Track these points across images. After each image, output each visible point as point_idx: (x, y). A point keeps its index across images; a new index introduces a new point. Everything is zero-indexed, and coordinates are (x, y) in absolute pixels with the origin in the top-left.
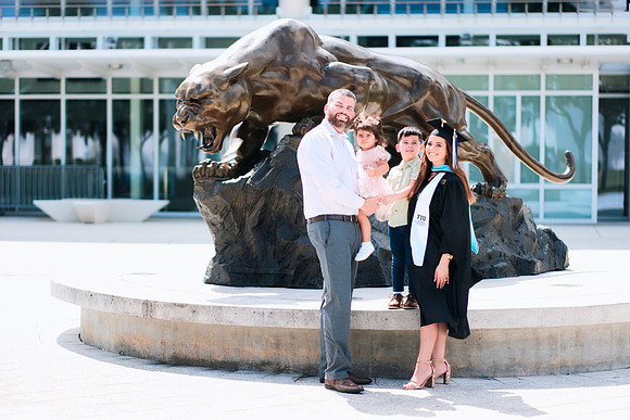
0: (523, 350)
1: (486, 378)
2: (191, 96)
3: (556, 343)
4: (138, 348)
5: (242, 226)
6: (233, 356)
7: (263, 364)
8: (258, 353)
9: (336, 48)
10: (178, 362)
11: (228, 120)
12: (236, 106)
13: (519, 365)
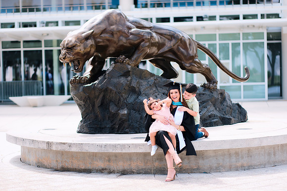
0: (223, 160)
1: (206, 173)
2: (67, 46)
3: (238, 156)
4: (46, 164)
5: (93, 106)
6: (89, 166)
7: (103, 169)
8: (100, 165)
9: (135, 22)
10: (64, 170)
11: (85, 57)
12: (89, 50)
13: (222, 166)
